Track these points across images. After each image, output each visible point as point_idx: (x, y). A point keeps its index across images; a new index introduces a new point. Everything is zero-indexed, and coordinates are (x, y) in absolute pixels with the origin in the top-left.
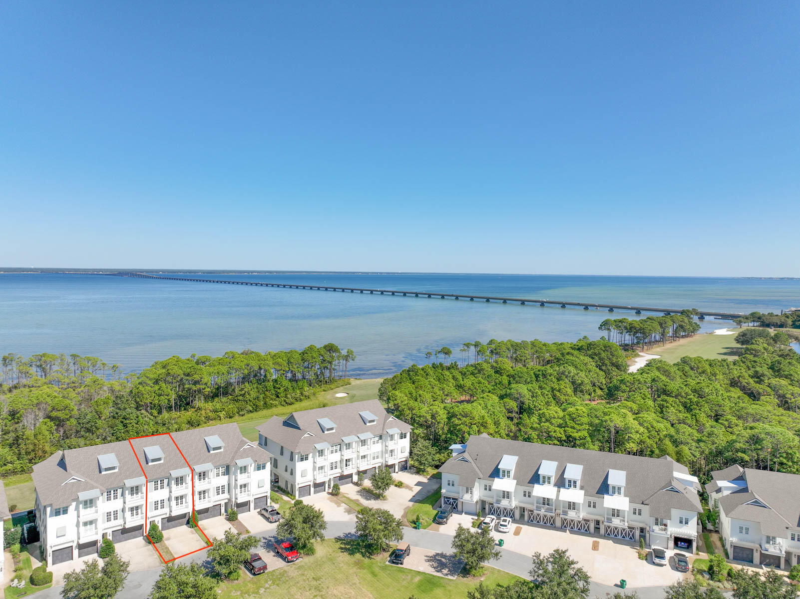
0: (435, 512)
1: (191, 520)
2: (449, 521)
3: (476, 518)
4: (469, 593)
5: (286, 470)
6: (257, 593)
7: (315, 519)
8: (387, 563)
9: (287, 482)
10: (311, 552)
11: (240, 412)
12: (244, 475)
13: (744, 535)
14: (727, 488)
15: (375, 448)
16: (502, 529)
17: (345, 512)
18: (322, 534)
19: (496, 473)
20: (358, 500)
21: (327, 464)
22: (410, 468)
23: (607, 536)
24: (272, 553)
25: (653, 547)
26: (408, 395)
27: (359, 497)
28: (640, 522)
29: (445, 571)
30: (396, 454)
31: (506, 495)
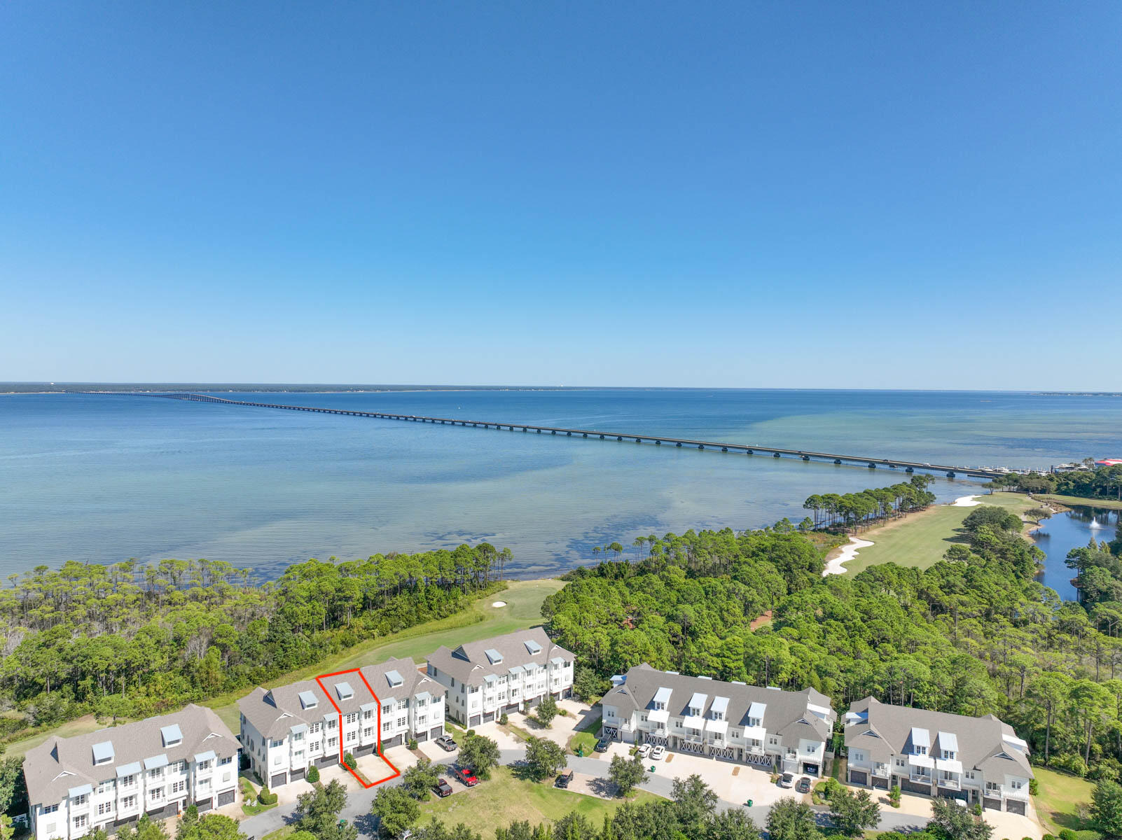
0: (597, 740)
1: (377, 750)
2: (608, 749)
3: (633, 746)
4: (618, 808)
5: (457, 701)
6: (447, 811)
7: (491, 749)
8: (554, 787)
9: (458, 712)
10: (486, 777)
11: (393, 629)
12: (423, 708)
13: (859, 761)
14: (854, 720)
15: (540, 677)
16: (655, 756)
17: (514, 741)
18: (497, 762)
19: (651, 705)
20: (525, 729)
21: (495, 695)
22: (574, 696)
23: (747, 763)
24: (454, 779)
25: (786, 772)
26: (572, 617)
27: (525, 726)
28: (775, 750)
29: (603, 793)
30: (560, 682)
31: (660, 726)
